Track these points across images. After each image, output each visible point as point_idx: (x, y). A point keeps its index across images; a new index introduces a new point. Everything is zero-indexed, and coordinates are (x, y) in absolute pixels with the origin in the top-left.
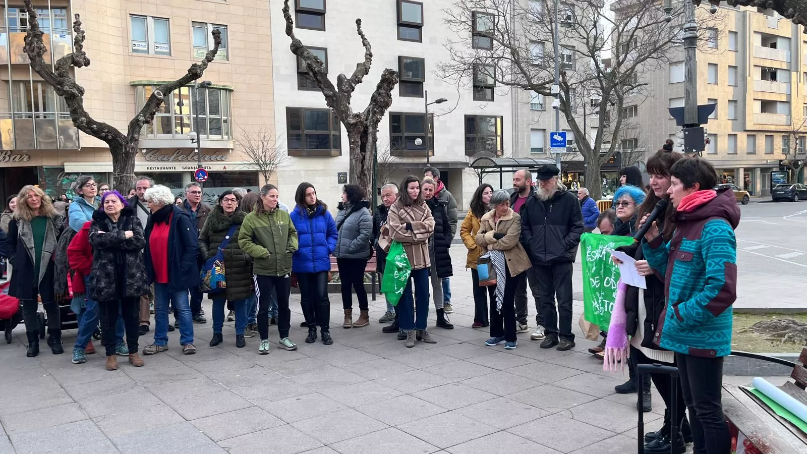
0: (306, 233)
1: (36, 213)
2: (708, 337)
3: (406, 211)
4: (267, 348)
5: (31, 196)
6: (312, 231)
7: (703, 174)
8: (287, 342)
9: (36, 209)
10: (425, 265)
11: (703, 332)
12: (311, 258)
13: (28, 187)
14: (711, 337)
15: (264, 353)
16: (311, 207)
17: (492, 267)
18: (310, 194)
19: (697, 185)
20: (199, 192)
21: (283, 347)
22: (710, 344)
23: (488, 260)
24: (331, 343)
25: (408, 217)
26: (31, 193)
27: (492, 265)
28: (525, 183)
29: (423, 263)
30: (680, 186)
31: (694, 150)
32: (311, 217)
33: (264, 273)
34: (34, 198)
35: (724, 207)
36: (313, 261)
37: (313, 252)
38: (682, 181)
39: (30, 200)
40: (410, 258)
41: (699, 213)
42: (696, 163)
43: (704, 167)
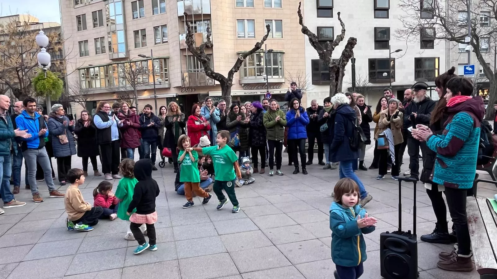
1: (175, 113)
2: (455, 177)
4: (272, 174)
5: (173, 106)
7: (463, 86)
8: (280, 172)
11: (452, 174)
13: (172, 102)
15: (271, 175)
18: (295, 104)
19: (460, 93)
21: (277, 173)
22: (455, 181)
23: (384, 136)
24: (307, 174)
26: (173, 105)
30: (451, 94)
33: (270, 138)
34: (174, 107)
35: (470, 105)
36: (297, 133)
37: (297, 129)
38: (452, 91)
39: (173, 108)
41: (456, 108)
42: (459, 81)
43: (465, 83)
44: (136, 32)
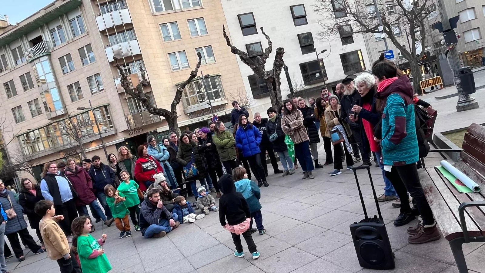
0: (244, 139)
1: (125, 157)
2: (400, 155)
3: (287, 117)
6: (247, 137)
7: (386, 70)
9: (125, 155)
10: (302, 141)
11: (397, 153)
12: (249, 149)
13: (122, 147)
14: (402, 154)
16: (245, 125)
17: (340, 133)
20: (175, 136)
22: (401, 159)
23: (337, 131)
24: (268, 185)
25: (288, 119)
27: (339, 132)
28: (341, 91)
29: (301, 140)
31: (452, 44)
32: (246, 130)
33: (225, 160)
34: (124, 151)
36: (251, 150)
37: (250, 146)
40: (293, 140)
42: (381, 66)
43: (387, 67)
44: (70, 87)
